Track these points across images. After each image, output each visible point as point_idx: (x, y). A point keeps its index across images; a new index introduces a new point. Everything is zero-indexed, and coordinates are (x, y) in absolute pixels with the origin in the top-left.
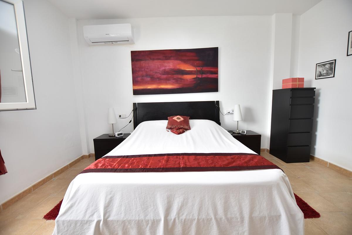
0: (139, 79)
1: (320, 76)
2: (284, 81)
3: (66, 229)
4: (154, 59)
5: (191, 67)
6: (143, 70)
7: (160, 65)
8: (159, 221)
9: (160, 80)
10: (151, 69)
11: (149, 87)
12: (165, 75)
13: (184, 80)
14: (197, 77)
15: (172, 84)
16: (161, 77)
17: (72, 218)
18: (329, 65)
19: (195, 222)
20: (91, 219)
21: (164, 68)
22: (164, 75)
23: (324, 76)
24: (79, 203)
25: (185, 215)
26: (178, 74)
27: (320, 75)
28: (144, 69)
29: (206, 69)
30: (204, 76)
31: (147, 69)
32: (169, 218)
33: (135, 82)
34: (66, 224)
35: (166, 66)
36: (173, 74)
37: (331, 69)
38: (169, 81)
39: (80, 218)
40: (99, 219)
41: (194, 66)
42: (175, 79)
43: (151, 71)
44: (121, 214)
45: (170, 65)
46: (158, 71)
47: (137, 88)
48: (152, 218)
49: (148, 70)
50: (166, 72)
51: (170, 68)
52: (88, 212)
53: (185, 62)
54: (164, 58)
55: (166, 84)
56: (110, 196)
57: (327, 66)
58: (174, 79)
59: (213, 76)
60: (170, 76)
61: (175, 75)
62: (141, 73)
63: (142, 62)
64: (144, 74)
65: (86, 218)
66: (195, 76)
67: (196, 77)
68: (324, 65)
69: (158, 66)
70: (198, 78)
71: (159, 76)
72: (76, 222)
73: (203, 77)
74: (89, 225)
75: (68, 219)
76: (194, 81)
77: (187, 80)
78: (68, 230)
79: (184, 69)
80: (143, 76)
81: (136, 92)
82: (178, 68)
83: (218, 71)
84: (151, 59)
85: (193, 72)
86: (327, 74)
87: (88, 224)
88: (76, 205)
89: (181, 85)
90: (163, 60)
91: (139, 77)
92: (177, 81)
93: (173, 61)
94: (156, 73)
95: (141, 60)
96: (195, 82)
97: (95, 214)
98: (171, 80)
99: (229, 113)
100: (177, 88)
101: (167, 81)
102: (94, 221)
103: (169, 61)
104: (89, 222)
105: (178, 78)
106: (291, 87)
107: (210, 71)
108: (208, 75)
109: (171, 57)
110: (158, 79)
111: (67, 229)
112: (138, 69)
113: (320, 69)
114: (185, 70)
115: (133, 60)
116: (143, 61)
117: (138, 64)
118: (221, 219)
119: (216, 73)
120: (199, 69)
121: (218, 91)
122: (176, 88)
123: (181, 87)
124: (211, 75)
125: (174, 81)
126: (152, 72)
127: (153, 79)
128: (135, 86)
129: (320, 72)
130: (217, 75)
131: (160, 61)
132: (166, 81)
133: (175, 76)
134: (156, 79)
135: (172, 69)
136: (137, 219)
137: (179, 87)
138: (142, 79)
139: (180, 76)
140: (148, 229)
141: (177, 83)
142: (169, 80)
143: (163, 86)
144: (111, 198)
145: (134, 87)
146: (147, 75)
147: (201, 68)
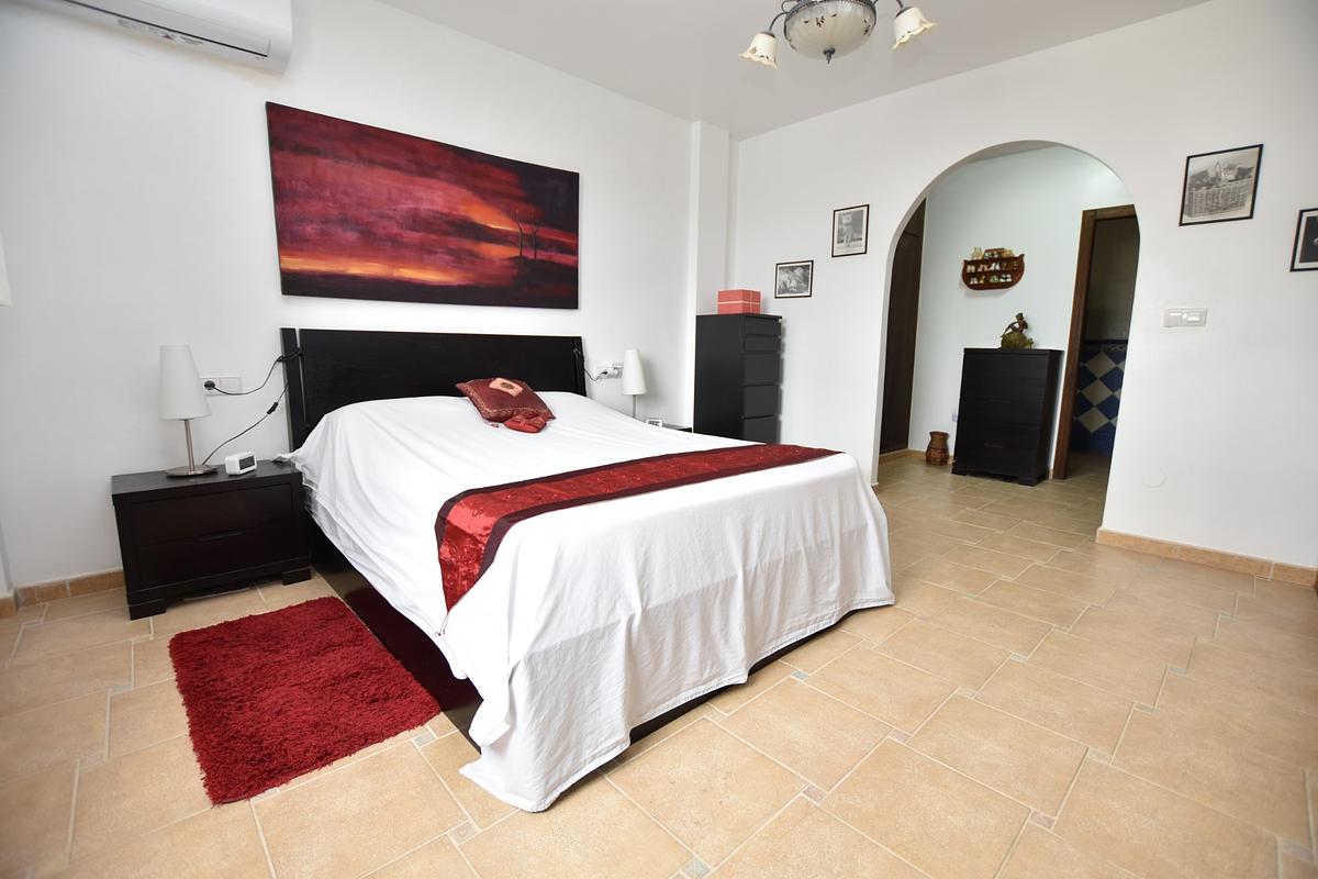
0: (310, 229)
1: (783, 292)
2: (723, 296)
3: (554, 673)
4: (372, 163)
5: (504, 218)
6: (328, 194)
7: (398, 188)
8: (734, 579)
9: (395, 248)
10: (363, 198)
11: (356, 268)
12: (418, 231)
13: (482, 258)
14: (521, 257)
15: (443, 269)
16: (400, 235)
17: (566, 636)
18: (802, 271)
19: (781, 566)
20: (611, 621)
21: (411, 205)
22: (413, 230)
23: (792, 292)
24: (572, 590)
25: (768, 555)
26: (460, 236)
27: (785, 289)
28: (333, 195)
29: (546, 233)
30: (542, 255)
31: (347, 194)
32: (748, 568)
33: (288, 238)
34: (552, 660)
35: (422, 198)
36: (447, 234)
37: (805, 279)
38: (432, 257)
39: (585, 627)
40: (631, 613)
41: (516, 218)
42: (452, 250)
43: (360, 204)
44: (670, 586)
45: (436, 197)
46: (391, 213)
47: (299, 264)
48: (724, 578)
49: (347, 200)
50: (416, 221)
51: (436, 208)
52: (600, 606)
53: (487, 196)
54: (414, 167)
55: (422, 264)
56: (643, 549)
57: (798, 272)
58: (450, 252)
59: (565, 259)
60: (433, 237)
61: (451, 239)
62: (315, 206)
63: (322, 162)
64: (333, 212)
65: (601, 623)
66: (515, 252)
67: (518, 254)
68: (792, 269)
69: (390, 193)
70: (525, 258)
71: (396, 230)
72: (579, 640)
73: (538, 257)
74: (609, 639)
75: (558, 641)
76: (513, 267)
77: (491, 261)
78: (558, 675)
79: (483, 223)
80: (326, 221)
81: (295, 284)
82: (463, 214)
83: (577, 245)
84: (360, 158)
85: (510, 238)
86: (799, 289)
87: (606, 638)
88: (566, 598)
89: (471, 275)
90: (410, 172)
91: (311, 222)
92: (459, 258)
93: (444, 184)
94: (382, 217)
95: (317, 153)
96: (515, 271)
97: (618, 605)
98: (436, 253)
99: (605, 373)
100: (460, 286)
101: (426, 256)
102: (619, 622)
103: (431, 181)
104: (609, 629)
105: (464, 250)
106: (740, 311)
107: (556, 241)
108: (553, 254)
109: (438, 168)
110: (389, 244)
111: (556, 673)
112: (306, 187)
113: (784, 277)
114: (486, 227)
115: (276, 143)
116: (326, 157)
117: (303, 166)
118: (811, 548)
119: (573, 250)
120: (527, 229)
121: (577, 308)
122: (456, 283)
123: (472, 283)
124: (559, 255)
125: (448, 258)
126: (365, 211)
127: (371, 242)
128: (291, 255)
129: (785, 284)
130: (574, 258)
131: (397, 173)
132: (422, 253)
133: (455, 242)
134: (381, 239)
135: (442, 214)
136: (700, 587)
137: (464, 283)
138: (323, 233)
139: (468, 244)
140: (717, 606)
141: (458, 267)
142: (431, 252)
143: (409, 273)
144: (646, 553)
145: (285, 259)
146: (344, 221)
147: (535, 228)
